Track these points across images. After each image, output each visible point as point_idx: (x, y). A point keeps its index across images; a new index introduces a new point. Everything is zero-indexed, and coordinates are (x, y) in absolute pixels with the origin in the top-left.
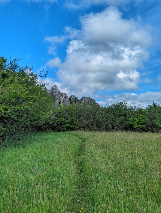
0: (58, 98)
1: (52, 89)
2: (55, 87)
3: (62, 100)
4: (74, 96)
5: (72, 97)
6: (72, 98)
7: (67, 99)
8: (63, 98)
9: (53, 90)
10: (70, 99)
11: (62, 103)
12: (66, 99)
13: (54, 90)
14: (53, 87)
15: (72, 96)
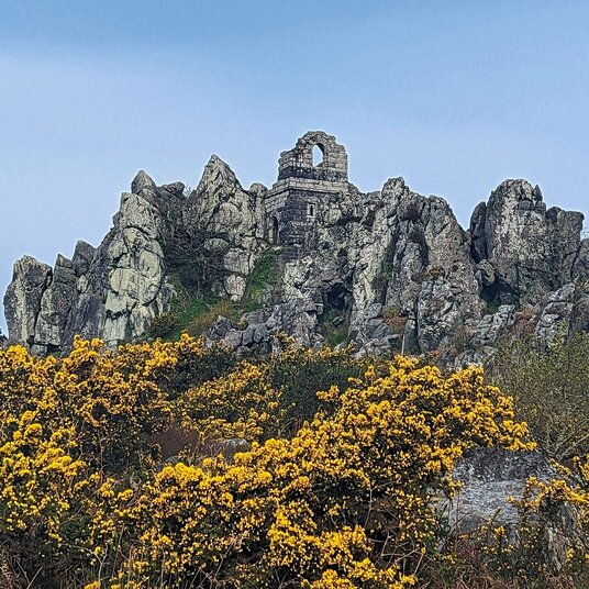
0: (325, 236)
1: (284, 174)
2: (317, 157)
3: (370, 257)
4: (530, 201)
5: (510, 203)
6: (510, 225)
7: (440, 245)
8: (382, 223)
9: (293, 182)
10: (478, 242)
11: (363, 294)
12: (418, 238)
13: (308, 184)
14: (297, 153)
15: (501, 192)
